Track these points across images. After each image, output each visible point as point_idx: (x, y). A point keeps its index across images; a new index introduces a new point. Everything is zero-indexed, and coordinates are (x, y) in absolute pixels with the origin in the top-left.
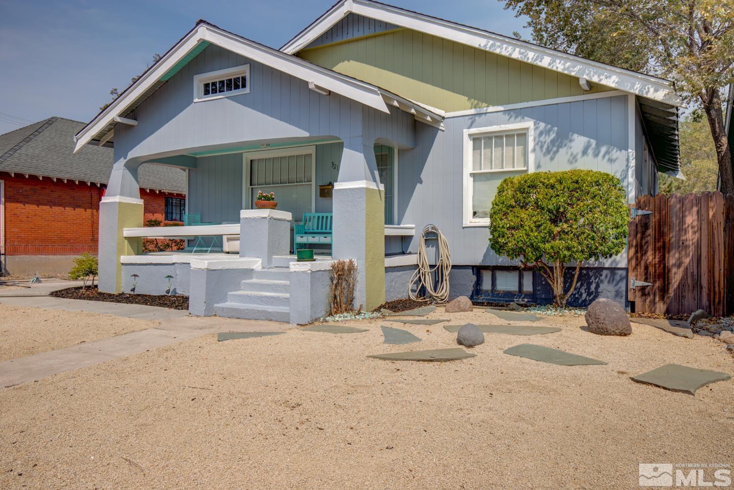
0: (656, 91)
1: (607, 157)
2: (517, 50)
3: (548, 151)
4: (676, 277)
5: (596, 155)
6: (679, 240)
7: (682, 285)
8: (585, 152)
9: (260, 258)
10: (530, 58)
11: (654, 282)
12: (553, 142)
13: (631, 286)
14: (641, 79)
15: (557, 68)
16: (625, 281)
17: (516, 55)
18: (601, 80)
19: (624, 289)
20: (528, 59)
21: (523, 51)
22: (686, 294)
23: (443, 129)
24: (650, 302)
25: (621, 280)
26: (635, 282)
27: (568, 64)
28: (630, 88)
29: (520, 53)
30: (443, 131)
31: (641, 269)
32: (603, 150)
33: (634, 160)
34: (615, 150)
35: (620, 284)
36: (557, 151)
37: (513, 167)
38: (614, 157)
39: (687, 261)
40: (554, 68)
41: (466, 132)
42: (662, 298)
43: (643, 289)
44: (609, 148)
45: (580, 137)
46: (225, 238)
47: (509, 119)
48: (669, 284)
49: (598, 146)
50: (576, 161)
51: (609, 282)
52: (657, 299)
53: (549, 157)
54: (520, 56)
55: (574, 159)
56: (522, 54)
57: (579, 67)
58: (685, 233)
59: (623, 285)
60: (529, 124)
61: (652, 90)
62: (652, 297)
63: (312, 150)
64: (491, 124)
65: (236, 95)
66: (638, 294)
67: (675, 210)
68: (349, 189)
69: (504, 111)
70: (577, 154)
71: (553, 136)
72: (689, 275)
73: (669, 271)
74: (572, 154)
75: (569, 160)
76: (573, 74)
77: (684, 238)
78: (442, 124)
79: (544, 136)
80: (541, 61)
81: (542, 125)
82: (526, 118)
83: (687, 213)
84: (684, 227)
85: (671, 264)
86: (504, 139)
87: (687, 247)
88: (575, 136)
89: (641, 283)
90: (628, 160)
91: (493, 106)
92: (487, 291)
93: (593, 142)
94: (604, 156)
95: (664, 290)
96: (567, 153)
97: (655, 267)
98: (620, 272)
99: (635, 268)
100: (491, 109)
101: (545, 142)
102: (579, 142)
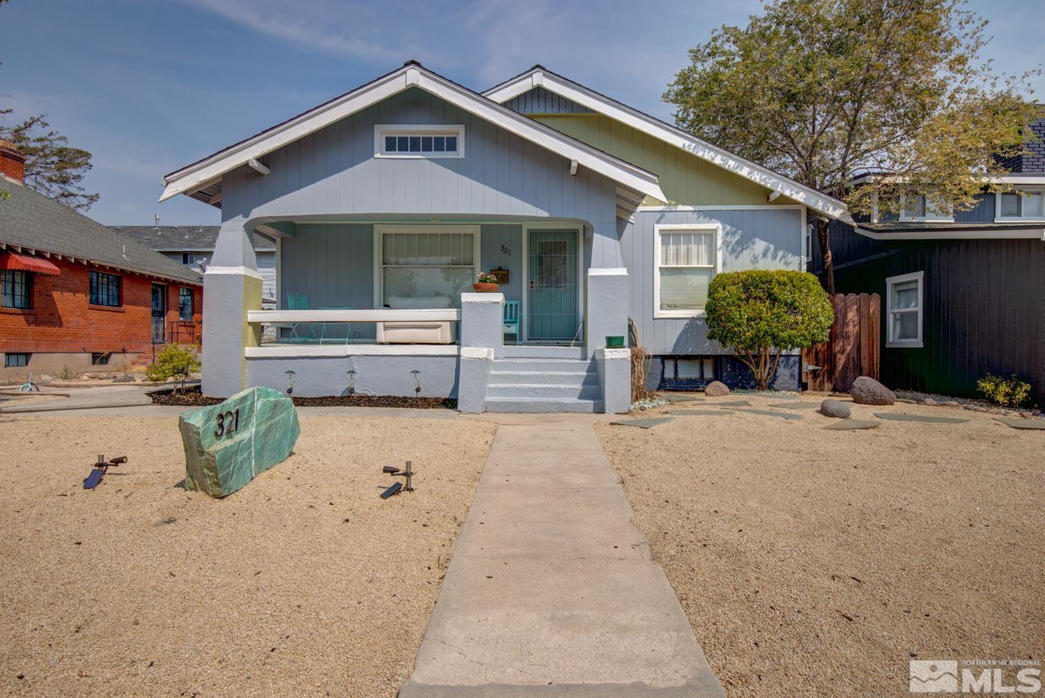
0: (834, 209)
1: (783, 261)
2: (719, 156)
3: (733, 251)
4: (841, 361)
5: (774, 258)
6: (843, 331)
7: (845, 367)
8: (765, 255)
9: (492, 347)
10: (732, 166)
11: (823, 366)
12: (737, 242)
13: (804, 370)
14: (825, 199)
15: (755, 179)
16: (797, 365)
17: (718, 160)
18: (792, 195)
19: (796, 372)
20: (729, 166)
21: (724, 158)
22: (848, 375)
23: (633, 222)
24: (820, 382)
25: (794, 364)
26: (808, 367)
27: (764, 177)
28: (815, 205)
29: (722, 160)
30: (632, 224)
31: (812, 356)
32: (780, 254)
33: (806, 265)
34: (790, 255)
35: (793, 368)
36: (742, 251)
37: (698, 264)
38: (789, 261)
39: (849, 348)
40: (753, 178)
41: (658, 227)
42: (830, 379)
43: (814, 372)
44: (784, 254)
45: (761, 242)
46: (380, 326)
47: (698, 218)
48: (835, 367)
49: (776, 250)
50: (757, 261)
51: (784, 367)
52: (826, 379)
53: (733, 256)
54: (722, 163)
55: (755, 260)
56: (724, 160)
57: (773, 180)
58: (848, 326)
59: (796, 368)
60: (716, 225)
61: (831, 208)
62: (821, 378)
63: (476, 231)
64: (682, 222)
65: (443, 157)
66: (810, 376)
67: (839, 307)
68: (609, 276)
69: (694, 211)
70: (758, 256)
71: (737, 237)
72: (851, 360)
73: (835, 356)
74: (754, 256)
75: (751, 260)
76: (769, 186)
77: (847, 330)
78: (632, 217)
79: (730, 236)
80: (741, 170)
81: (728, 227)
82: (713, 220)
83: (849, 310)
84: (847, 321)
85: (836, 350)
86: (693, 237)
87: (849, 338)
88: (757, 240)
89: (811, 367)
90: (800, 264)
91: (683, 205)
92: (670, 379)
93: (772, 247)
94: (781, 260)
95: (831, 372)
96: (750, 253)
97: (824, 354)
98: (793, 359)
99: (807, 355)
100: (680, 208)
101: (731, 242)
102: (760, 245)
